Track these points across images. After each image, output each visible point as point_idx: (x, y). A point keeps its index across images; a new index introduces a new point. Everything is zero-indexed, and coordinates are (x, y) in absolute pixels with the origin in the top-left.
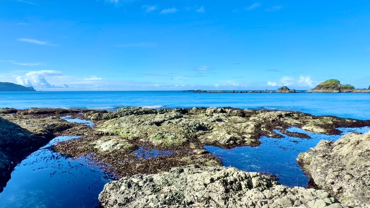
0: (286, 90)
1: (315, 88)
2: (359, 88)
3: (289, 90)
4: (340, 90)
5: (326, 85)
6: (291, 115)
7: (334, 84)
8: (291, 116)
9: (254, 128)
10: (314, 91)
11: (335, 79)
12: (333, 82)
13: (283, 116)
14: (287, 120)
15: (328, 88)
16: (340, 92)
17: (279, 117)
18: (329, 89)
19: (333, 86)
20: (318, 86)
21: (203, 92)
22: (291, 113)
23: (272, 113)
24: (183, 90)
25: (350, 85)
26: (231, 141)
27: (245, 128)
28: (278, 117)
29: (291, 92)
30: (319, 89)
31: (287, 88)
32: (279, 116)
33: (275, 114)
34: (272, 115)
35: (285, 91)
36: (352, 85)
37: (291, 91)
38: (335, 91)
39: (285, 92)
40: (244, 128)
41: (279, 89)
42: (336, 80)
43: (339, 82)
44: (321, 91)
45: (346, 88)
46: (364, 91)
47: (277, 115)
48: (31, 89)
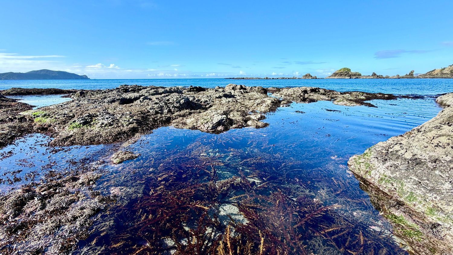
1: (331, 76)
2: (364, 75)
3: (311, 76)
5: (340, 73)
6: (317, 90)
7: (346, 72)
8: (317, 92)
9: (270, 105)
11: (347, 68)
12: (346, 70)
13: (308, 92)
14: (313, 96)
15: (341, 75)
16: (350, 78)
17: (304, 94)
19: (345, 74)
20: (334, 73)
22: (317, 89)
23: (295, 89)
25: (358, 73)
26: (221, 126)
27: (259, 105)
28: (302, 93)
29: (314, 78)
30: (334, 76)
31: (310, 75)
32: (304, 91)
33: (299, 90)
34: (296, 91)
35: (308, 77)
36: (360, 72)
38: (347, 78)
40: (257, 105)
41: (304, 76)
43: (350, 70)
44: (336, 78)
45: (355, 75)
46: (368, 77)
47: (302, 91)
48: (84, 77)
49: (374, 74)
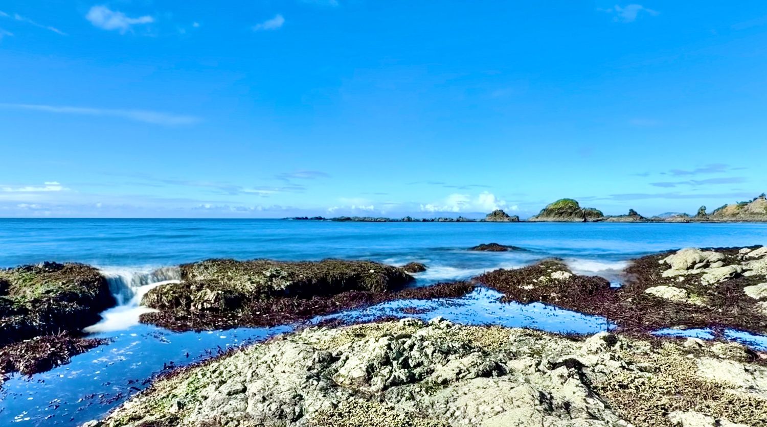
0: (502, 216)
1: (539, 215)
2: (611, 215)
3: (507, 216)
4: (585, 218)
5: (559, 209)
7: (570, 208)
10: (539, 219)
11: (571, 198)
12: (568, 203)
15: (562, 213)
16: (585, 221)
18: (563, 217)
19: (569, 211)
20: (544, 210)
21: (343, 219)
24: (283, 218)
25: (595, 209)
29: (513, 221)
30: (547, 216)
31: (504, 213)
35: (501, 219)
36: (599, 208)
37: (512, 218)
38: (577, 220)
39: (501, 221)
41: (490, 215)
42: (572, 200)
43: (577, 203)
44: (551, 219)
45: (591, 214)
46: (622, 219)
49: (633, 213)
